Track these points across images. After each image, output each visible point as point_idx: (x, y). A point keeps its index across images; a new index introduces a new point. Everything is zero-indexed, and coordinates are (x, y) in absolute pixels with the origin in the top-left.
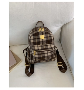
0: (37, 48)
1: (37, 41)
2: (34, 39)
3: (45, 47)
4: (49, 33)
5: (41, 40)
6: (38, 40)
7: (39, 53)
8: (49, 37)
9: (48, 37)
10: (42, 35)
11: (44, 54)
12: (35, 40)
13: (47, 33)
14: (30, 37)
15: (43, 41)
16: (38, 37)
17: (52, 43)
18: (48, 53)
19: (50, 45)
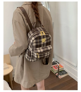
0: (39, 50)
1: (38, 44)
3: (45, 49)
4: (49, 36)
5: (42, 43)
6: (40, 43)
7: (41, 54)
9: (48, 40)
12: (37, 43)
14: (33, 41)
15: (44, 44)
18: (47, 54)
19: (50, 47)
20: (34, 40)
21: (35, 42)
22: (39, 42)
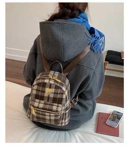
0: (38, 104)
1: (40, 94)
2: (37, 90)
3: (48, 107)
4: (61, 89)
5: (46, 95)
6: (43, 93)
7: (38, 112)
8: (60, 93)
9: (57, 93)
10: (50, 88)
11: (45, 115)
12: (38, 92)
13: (59, 87)
14: (33, 86)
15: (49, 97)
16: (43, 90)
17: (61, 104)
18: (50, 116)
19: (58, 106)
20: (35, 85)
21: (36, 88)
22: (41, 91)
